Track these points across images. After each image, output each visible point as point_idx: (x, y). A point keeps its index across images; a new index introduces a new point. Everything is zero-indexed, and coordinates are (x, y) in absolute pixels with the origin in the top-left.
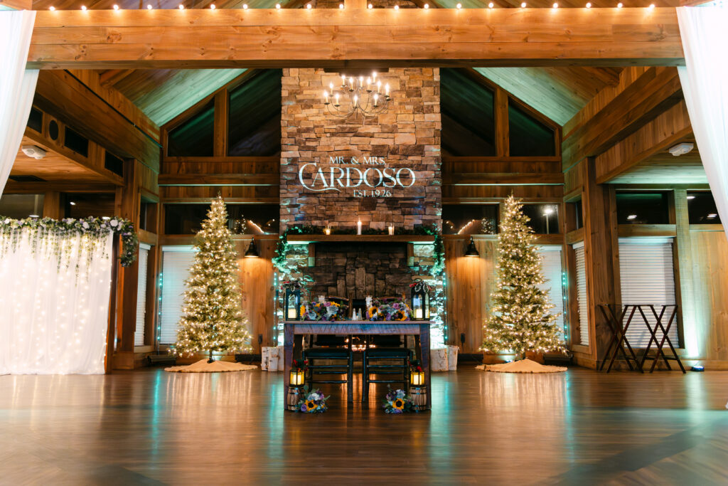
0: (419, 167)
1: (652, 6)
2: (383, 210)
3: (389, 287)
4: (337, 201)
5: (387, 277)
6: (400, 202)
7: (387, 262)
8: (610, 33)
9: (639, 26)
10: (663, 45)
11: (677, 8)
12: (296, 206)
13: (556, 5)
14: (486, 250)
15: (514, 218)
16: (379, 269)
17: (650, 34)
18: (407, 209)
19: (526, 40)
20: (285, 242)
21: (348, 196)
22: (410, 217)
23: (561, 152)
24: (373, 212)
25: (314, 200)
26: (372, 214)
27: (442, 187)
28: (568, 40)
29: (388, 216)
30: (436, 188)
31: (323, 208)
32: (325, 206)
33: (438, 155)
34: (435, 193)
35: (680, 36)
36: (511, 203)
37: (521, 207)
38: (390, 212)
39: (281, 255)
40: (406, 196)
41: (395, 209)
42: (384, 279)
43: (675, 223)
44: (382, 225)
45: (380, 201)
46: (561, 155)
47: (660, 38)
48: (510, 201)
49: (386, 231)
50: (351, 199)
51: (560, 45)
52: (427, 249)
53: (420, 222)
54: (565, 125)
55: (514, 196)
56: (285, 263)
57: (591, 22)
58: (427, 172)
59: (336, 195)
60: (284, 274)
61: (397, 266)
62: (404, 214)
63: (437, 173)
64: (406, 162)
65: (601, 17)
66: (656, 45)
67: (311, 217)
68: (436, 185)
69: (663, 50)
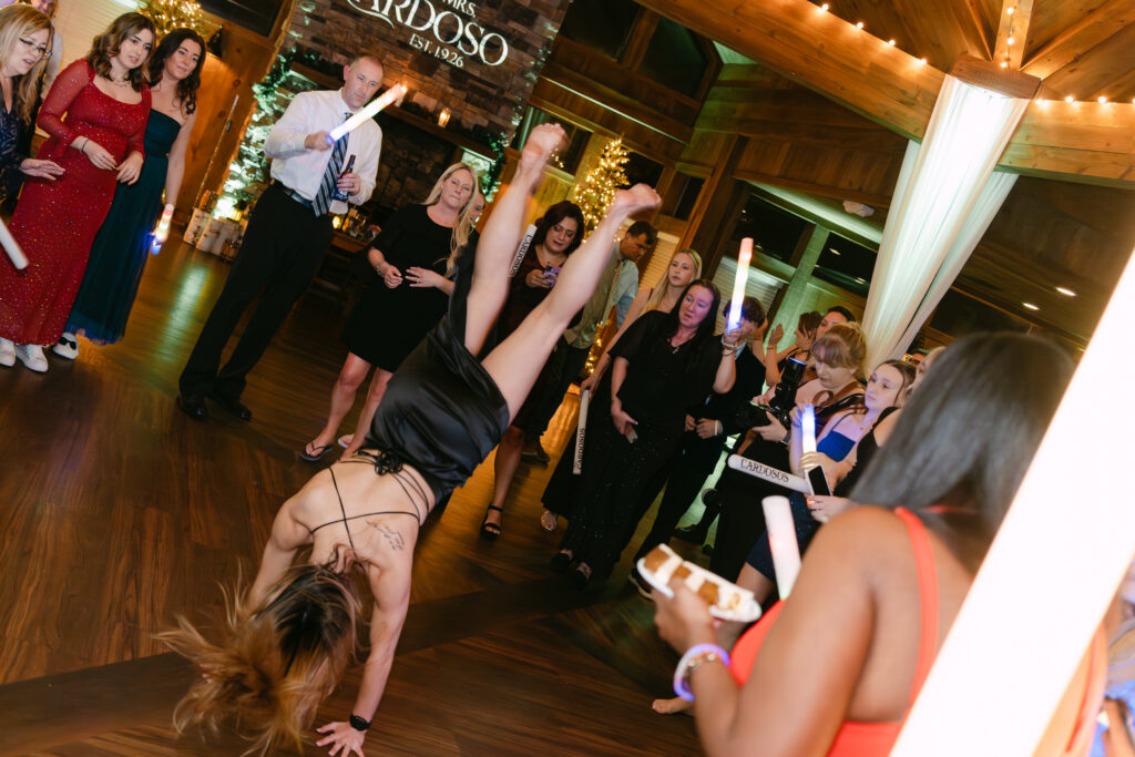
0: (517, 43)
1: (923, 62)
2: (441, 81)
3: (404, 195)
4: (383, 39)
5: (408, 179)
6: (470, 81)
7: (416, 160)
8: (863, 71)
9: (898, 78)
10: (911, 113)
11: (947, 75)
12: (323, 20)
13: (826, 7)
14: (546, 189)
15: (608, 172)
16: (402, 163)
17: (904, 92)
18: (475, 96)
19: (772, 34)
20: (287, 70)
21: (402, 38)
22: (475, 109)
23: (705, 99)
24: (426, 78)
25: (350, 22)
26: (425, 81)
27: (535, 86)
28: (816, 57)
29: (445, 93)
30: (528, 85)
31: (360, 41)
32: (363, 38)
33: (552, 38)
34: (523, 89)
35: (931, 111)
36: (615, 148)
37: (625, 161)
38: (451, 90)
39: (272, 86)
40: (483, 77)
41: (459, 88)
42: (403, 182)
43: (796, 266)
44: (431, 104)
45: (443, 67)
46: (703, 102)
47: (910, 103)
48: (615, 145)
49: (435, 116)
50: (405, 46)
51: (806, 59)
52: (478, 164)
53: (485, 123)
54: (730, 65)
55: (623, 142)
56: (271, 98)
57: (851, 45)
58: (525, 56)
59: (384, 30)
60: (263, 114)
61: (428, 170)
62: (467, 100)
63: (539, 63)
64: (503, 27)
65: (866, 46)
66: (903, 109)
67: (336, 46)
68: (529, 79)
69: (906, 119)
